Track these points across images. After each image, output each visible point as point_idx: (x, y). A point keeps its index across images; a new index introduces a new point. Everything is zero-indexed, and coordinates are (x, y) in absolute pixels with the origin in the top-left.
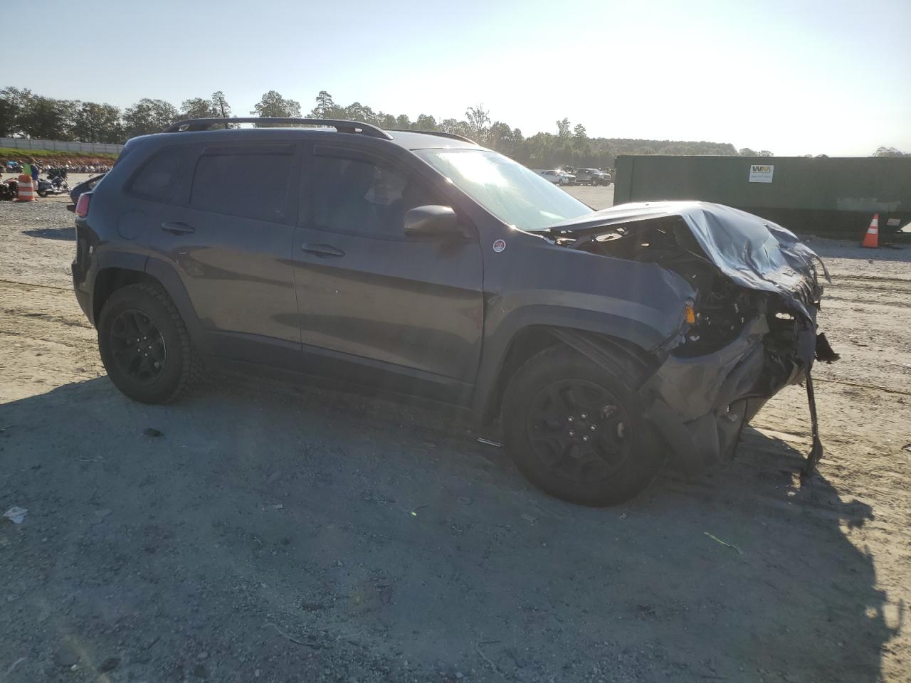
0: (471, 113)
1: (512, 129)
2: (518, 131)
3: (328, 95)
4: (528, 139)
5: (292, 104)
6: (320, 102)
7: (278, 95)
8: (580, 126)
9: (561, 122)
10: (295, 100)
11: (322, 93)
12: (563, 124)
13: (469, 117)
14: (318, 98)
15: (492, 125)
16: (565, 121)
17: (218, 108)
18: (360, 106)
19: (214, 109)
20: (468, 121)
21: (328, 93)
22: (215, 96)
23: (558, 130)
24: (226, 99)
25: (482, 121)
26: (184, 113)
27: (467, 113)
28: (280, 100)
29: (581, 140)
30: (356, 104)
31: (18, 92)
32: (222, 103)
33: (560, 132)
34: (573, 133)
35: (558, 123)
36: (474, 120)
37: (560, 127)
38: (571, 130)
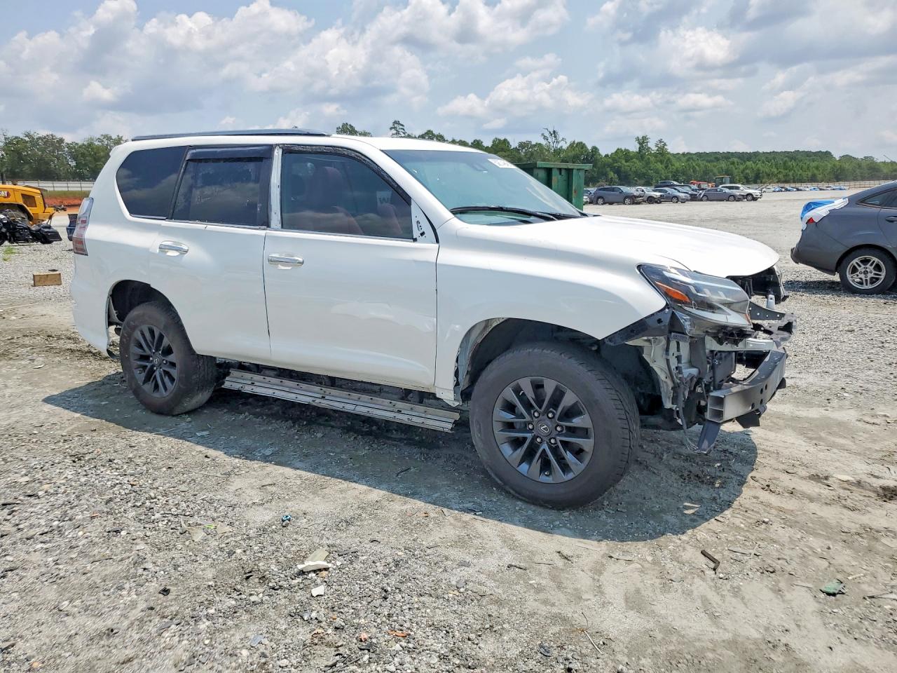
0: (547, 134)
1: (589, 148)
2: (595, 149)
3: (402, 125)
4: (607, 156)
5: (365, 134)
6: (394, 131)
7: (351, 126)
8: (661, 141)
9: (640, 138)
10: (368, 131)
11: (395, 122)
12: (643, 142)
13: (545, 138)
14: (391, 129)
15: (568, 144)
16: (645, 138)
18: (433, 134)
20: (544, 142)
21: (401, 122)
23: (638, 146)
25: (558, 142)
27: (543, 134)
28: (354, 131)
29: (662, 153)
30: (430, 132)
31: (111, 139)
33: (640, 148)
34: (654, 149)
35: (638, 139)
36: (550, 140)
37: (640, 143)
38: (652, 145)
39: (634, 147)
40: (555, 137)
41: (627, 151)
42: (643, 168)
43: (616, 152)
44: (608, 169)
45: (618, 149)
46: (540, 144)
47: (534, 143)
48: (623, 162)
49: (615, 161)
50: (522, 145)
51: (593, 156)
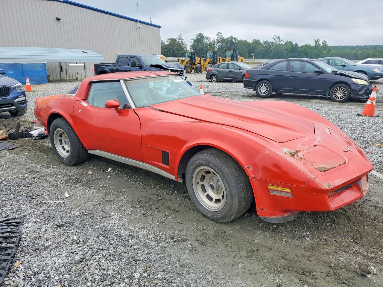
0: (276, 38)
1: (294, 44)
2: (296, 44)
3: (222, 34)
4: (301, 47)
5: (207, 38)
6: (218, 36)
7: (202, 34)
8: (324, 41)
9: (316, 39)
10: (208, 36)
11: (219, 33)
12: (317, 41)
13: (275, 39)
14: (217, 35)
15: (285, 42)
16: (318, 40)
17: (180, 41)
18: (233, 38)
19: (178, 42)
20: (274, 41)
21: (221, 33)
22: (179, 36)
23: (315, 43)
24: (183, 37)
25: (280, 41)
26: (168, 43)
27: (274, 38)
28: (203, 36)
29: (325, 46)
30: (231, 37)
32: (182, 39)
33: (315, 44)
34: (322, 44)
35: (315, 40)
36: (277, 40)
37: (315, 42)
38: (321, 43)
39: (313, 44)
40: (279, 39)
41: (310, 45)
42: (318, 53)
43: (305, 45)
44: (302, 53)
45: (306, 45)
46: (273, 42)
47: (269, 42)
48: (308, 50)
49: (305, 50)
50: (265, 42)
51: (295, 47)
